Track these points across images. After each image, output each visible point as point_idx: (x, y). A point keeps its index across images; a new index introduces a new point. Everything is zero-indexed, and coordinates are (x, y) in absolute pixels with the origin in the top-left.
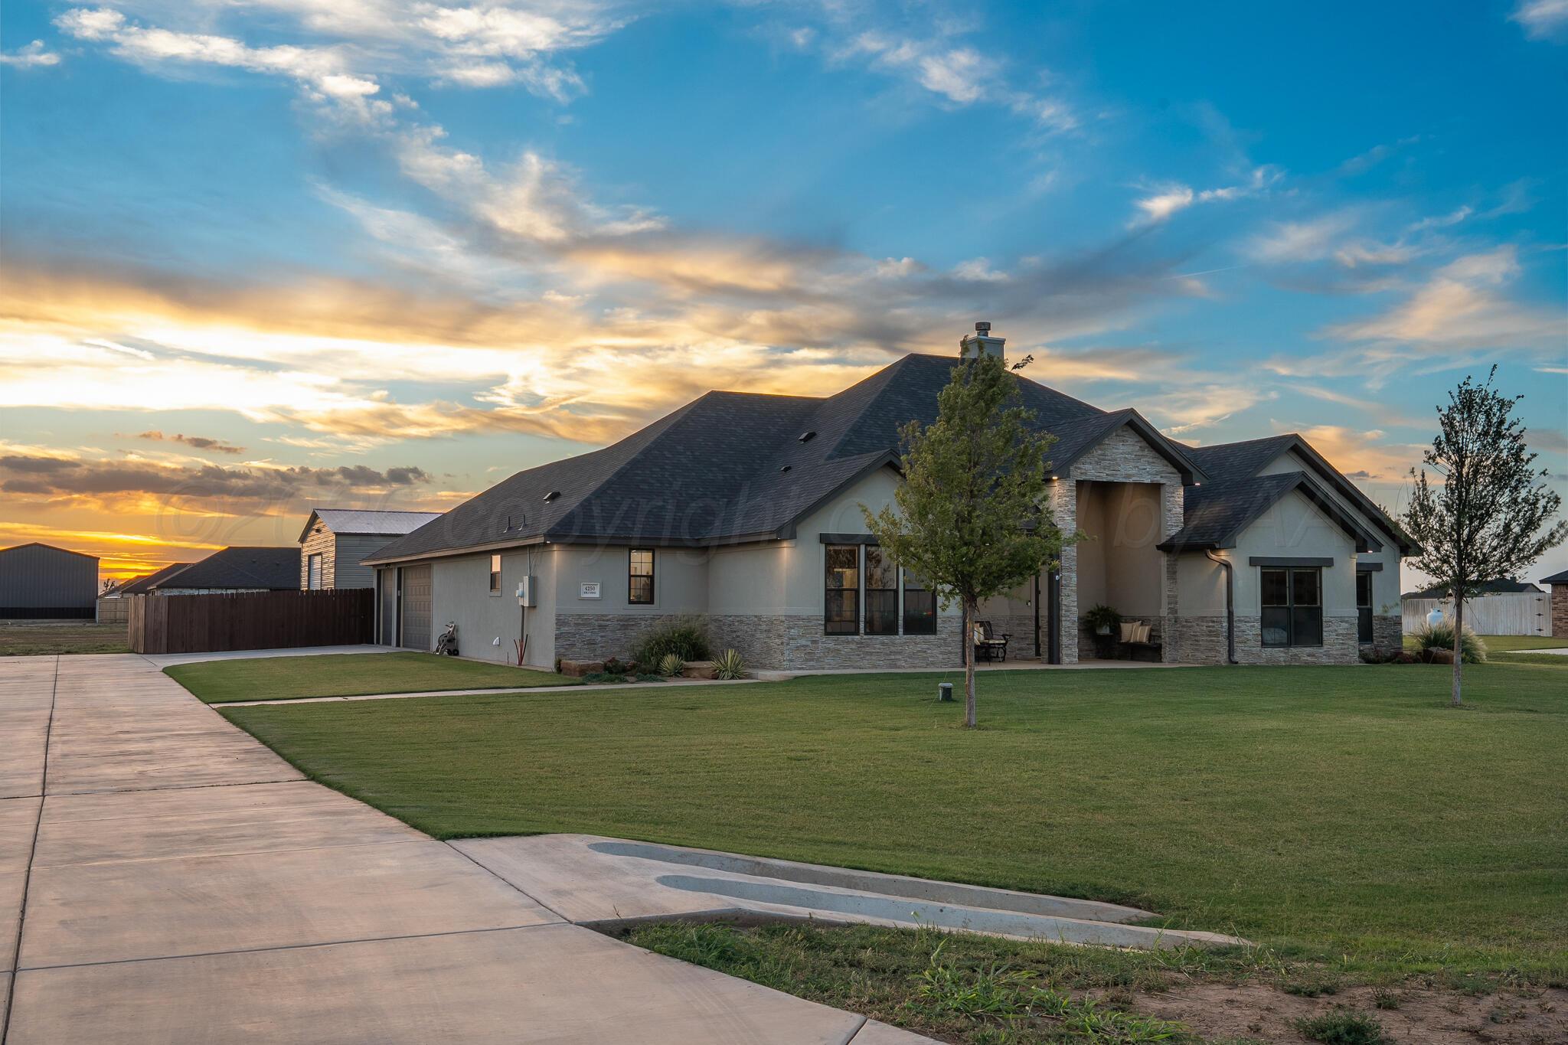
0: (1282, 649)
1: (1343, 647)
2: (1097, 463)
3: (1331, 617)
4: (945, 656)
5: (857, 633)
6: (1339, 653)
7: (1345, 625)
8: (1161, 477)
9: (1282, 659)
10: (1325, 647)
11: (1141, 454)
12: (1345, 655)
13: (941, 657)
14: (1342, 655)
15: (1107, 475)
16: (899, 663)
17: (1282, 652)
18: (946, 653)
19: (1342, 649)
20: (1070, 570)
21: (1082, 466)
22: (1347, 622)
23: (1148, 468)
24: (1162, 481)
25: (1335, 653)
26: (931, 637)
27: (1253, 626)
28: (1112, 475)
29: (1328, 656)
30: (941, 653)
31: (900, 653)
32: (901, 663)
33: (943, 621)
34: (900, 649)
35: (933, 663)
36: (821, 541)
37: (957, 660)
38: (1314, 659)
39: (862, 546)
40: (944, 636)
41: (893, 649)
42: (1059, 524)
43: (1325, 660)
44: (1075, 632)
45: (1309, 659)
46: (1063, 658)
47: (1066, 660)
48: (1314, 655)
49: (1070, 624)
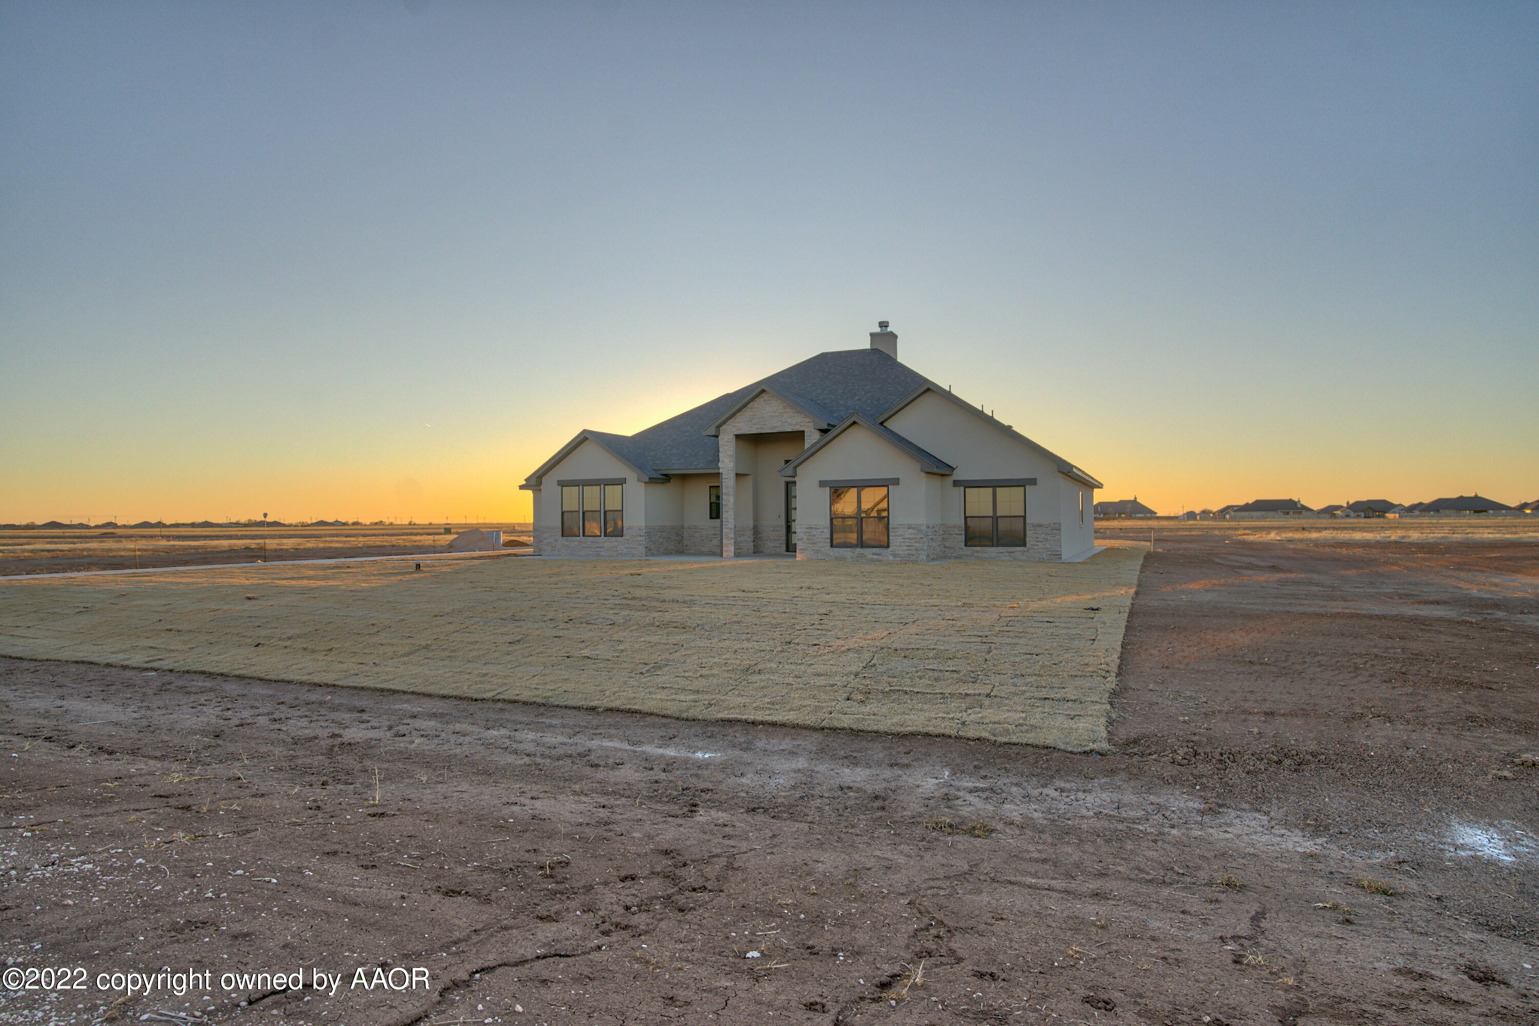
0: (849, 550)
1: (909, 548)
2: (748, 421)
3: (899, 525)
4: (628, 550)
5: (579, 536)
6: (907, 552)
7: (911, 531)
9: (849, 557)
10: (890, 549)
11: (783, 411)
12: (912, 555)
13: (625, 550)
14: (908, 554)
16: (601, 553)
17: (849, 552)
18: (629, 548)
19: (908, 550)
20: (728, 494)
21: (737, 424)
22: (914, 529)
23: (790, 421)
24: (801, 429)
25: (900, 552)
26: (620, 539)
27: (824, 534)
28: (761, 428)
29: (895, 556)
30: (626, 548)
31: (601, 547)
32: (603, 553)
33: (627, 529)
34: (602, 545)
35: (621, 554)
36: (558, 485)
37: (636, 552)
38: (880, 558)
39: (581, 486)
40: (628, 537)
41: (598, 545)
42: (720, 465)
43: (891, 558)
44: (733, 536)
45: (875, 557)
46: (724, 552)
47: (725, 554)
48: (880, 555)
49: (728, 531)
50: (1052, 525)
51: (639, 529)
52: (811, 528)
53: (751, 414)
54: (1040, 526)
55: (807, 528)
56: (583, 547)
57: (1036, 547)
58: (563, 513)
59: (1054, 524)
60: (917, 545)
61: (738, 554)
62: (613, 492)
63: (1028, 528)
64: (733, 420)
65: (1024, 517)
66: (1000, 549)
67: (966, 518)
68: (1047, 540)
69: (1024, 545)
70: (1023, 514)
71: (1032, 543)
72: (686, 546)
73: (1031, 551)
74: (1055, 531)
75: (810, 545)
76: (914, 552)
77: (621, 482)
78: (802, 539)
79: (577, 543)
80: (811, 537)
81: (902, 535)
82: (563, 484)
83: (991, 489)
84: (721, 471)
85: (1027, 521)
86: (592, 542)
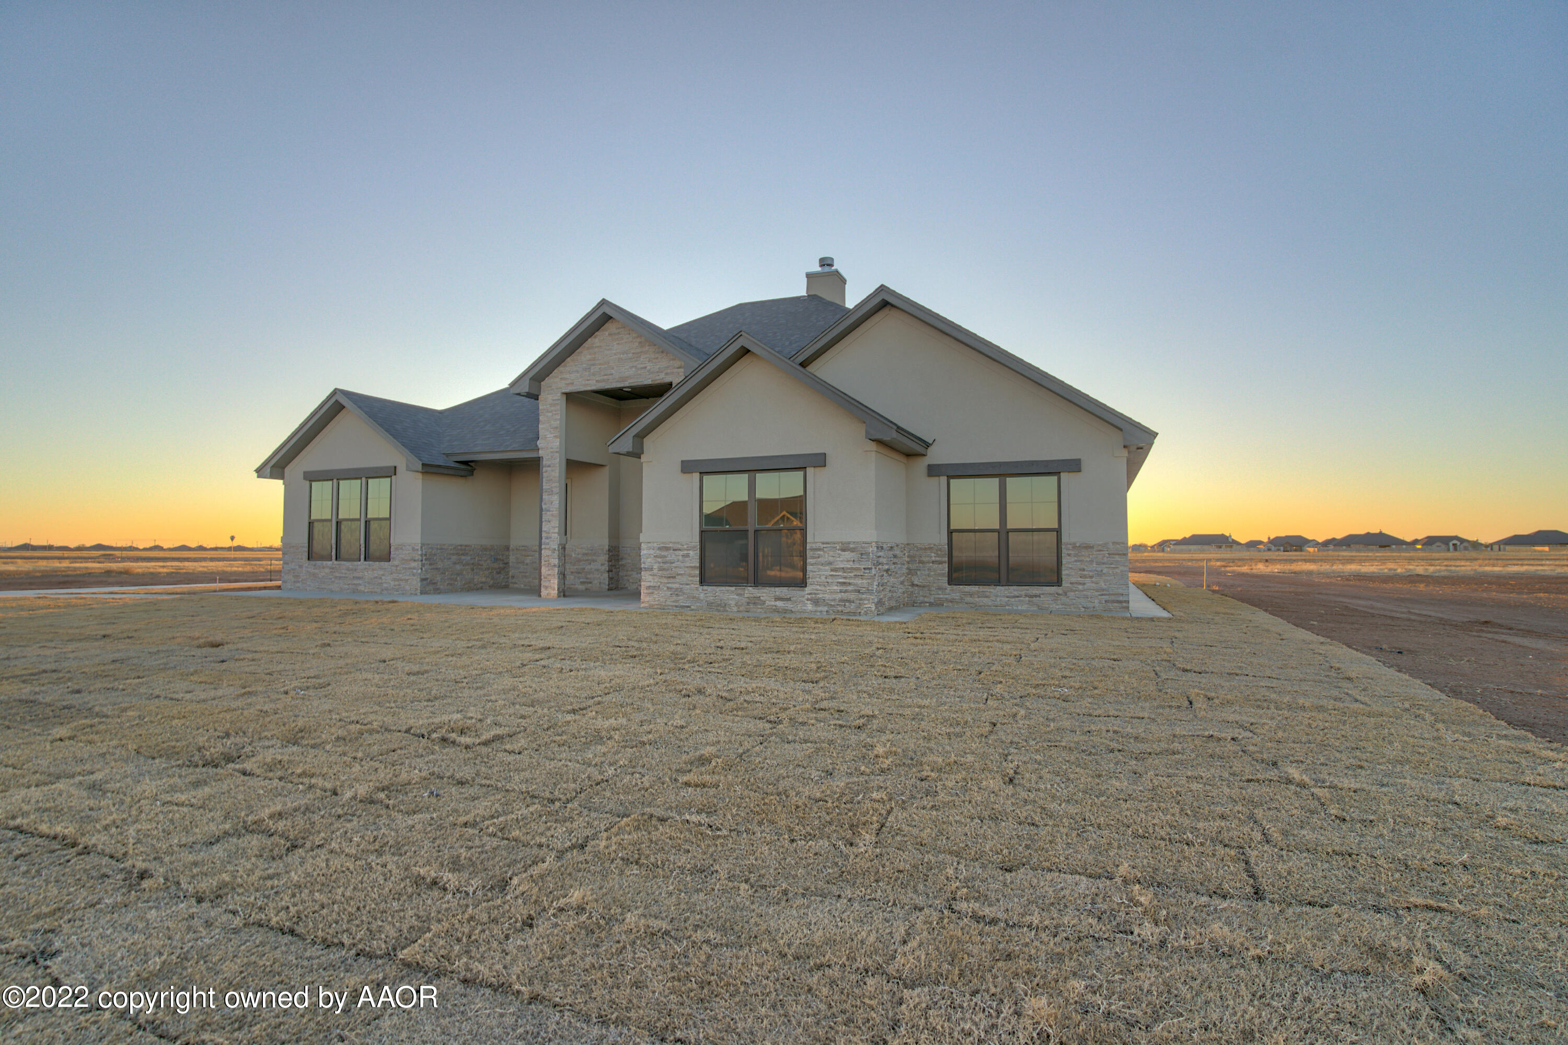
0: (733, 589)
1: (844, 588)
2: (585, 369)
3: (823, 543)
4: (397, 583)
5: (330, 559)
6: (839, 596)
7: (848, 555)
8: (667, 374)
9: (732, 603)
10: (808, 589)
11: (639, 350)
12: (849, 601)
13: (392, 583)
14: (841, 600)
15: (597, 381)
16: (359, 587)
17: (733, 592)
18: (398, 580)
19: (841, 592)
20: (551, 493)
21: (567, 376)
22: (853, 550)
23: (649, 366)
24: (667, 379)
25: (827, 596)
26: (386, 564)
27: (687, 556)
28: (604, 381)
29: (816, 602)
30: (394, 580)
31: (359, 578)
32: (362, 588)
33: (396, 549)
34: (360, 574)
35: (387, 589)
36: (305, 478)
37: (408, 587)
38: (789, 605)
39: (335, 481)
40: (396, 563)
41: (356, 574)
42: (540, 443)
43: (810, 607)
44: (556, 561)
45: (780, 604)
46: (543, 589)
47: (544, 592)
48: (789, 599)
49: (549, 553)
50: (1111, 546)
51: (413, 549)
52: (667, 549)
53: (589, 357)
54: (1088, 547)
55: (660, 549)
56: (336, 577)
57: (1080, 587)
58: (311, 524)
59: (1114, 543)
60: (859, 581)
61: (564, 593)
62: (379, 488)
63: (1064, 552)
64: (560, 368)
65: (1058, 531)
66: (1015, 591)
67: (950, 532)
68: (1100, 574)
69: (1058, 582)
70: (1056, 526)
71: (1074, 580)
72: (513, 577)
73: (1071, 594)
74: (1117, 558)
75: (665, 580)
76: (852, 596)
77: (390, 472)
78: (652, 569)
79: (327, 571)
80: (666, 566)
81: (830, 563)
82: (312, 477)
83: (996, 480)
84: (541, 453)
85: (1065, 539)
86: (348, 569)
